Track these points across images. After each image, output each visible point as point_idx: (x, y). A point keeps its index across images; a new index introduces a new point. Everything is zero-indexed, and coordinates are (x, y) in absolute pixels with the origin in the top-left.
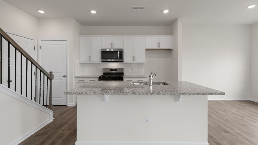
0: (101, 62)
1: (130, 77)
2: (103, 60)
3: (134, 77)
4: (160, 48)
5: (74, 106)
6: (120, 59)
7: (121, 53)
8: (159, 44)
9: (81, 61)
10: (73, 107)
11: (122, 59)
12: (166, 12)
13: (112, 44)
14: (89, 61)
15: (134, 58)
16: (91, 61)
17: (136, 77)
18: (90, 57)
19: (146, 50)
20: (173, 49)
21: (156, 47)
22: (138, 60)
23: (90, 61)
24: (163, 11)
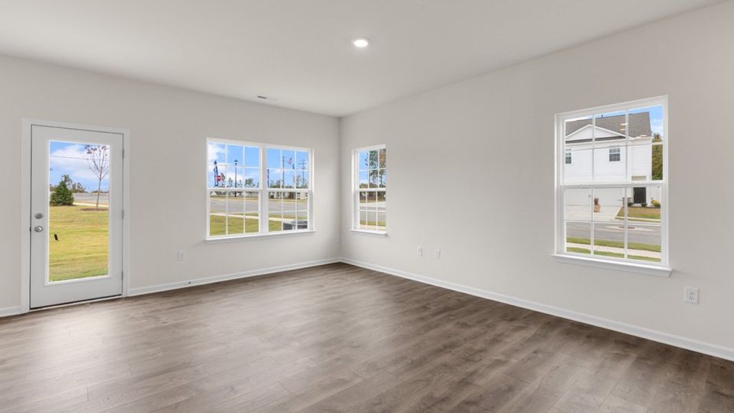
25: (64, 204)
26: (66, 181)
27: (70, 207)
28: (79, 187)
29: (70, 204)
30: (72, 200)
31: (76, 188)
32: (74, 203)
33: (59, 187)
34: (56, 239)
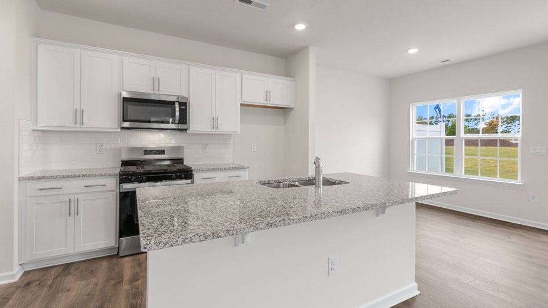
0: (119, 130)
1: (211, 170)
2: (126, 124)
3: (221, 169)
4: (271, 102)
5: (16, 279)
6: (180, 123)
7: (184, 107)
8: (268, 94)
9: (39, 124)
10: (16, 282)
11: (186, 123)
12: (300, 27)
13: (156, 82)
14: (74, 125)
15: (215, 121)
16: (84, 126)
17: (225, 169)
18: (79, 115)
19: (242, 105)
20: (293, 108)
21: (261, 101)
22: (224, 128)
23: (78, 125)
24: (294, 25)
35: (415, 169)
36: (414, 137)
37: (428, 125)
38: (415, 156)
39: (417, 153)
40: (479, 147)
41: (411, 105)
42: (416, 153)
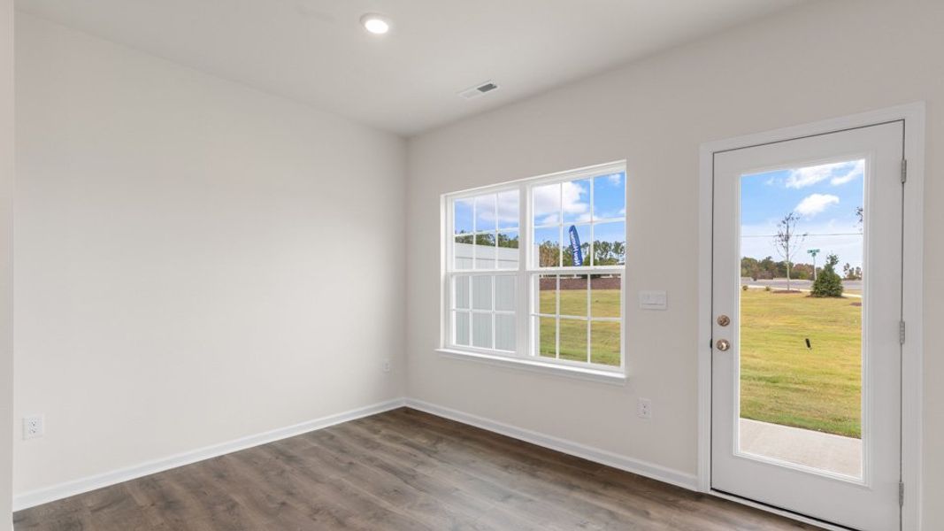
25: (830, 295)
26: (832, 264)
27: (839, 300)
28: (858, 273)
29: (838, 296)
30: (840, 289)
31: (855, 274)
32: (843, 294)
33: (824, 272)
34: (809, 346)
35: (454, 342)
36: (449, 271)
37: (474, 245)
38: (454, 316)
39: (457, 307)
40: (558, 291)
41: (442, 196)
42: (454, 306)
